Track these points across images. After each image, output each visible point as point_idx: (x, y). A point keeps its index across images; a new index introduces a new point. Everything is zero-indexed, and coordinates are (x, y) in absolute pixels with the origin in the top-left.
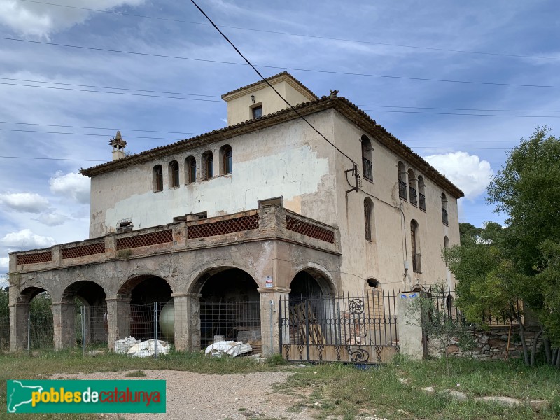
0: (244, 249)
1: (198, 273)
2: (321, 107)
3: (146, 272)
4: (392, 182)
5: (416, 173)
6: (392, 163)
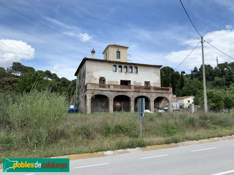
0: (167, 94)
1: (156, 97)
3: (143, 95)
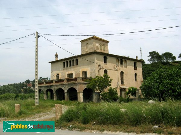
4: (113, 65)
5: (123, 60)
6: (114, 60)
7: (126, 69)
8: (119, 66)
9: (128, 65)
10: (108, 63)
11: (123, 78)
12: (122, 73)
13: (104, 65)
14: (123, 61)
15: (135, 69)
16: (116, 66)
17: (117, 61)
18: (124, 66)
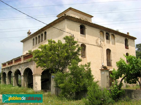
2: (63, 19)
4: (96, 38)
5: (110, 34)
6: (97, 32)
7: (114, 46)
8: (104, 41)
9: (117, 42)
10: (86, 35)
11: (110, 58)
12: (108, 51)
13: (81, 37)
14: (109, 36)
15: (127, 47)
16: (99, 41)
17: (100, 34)
18: (111, 42)
